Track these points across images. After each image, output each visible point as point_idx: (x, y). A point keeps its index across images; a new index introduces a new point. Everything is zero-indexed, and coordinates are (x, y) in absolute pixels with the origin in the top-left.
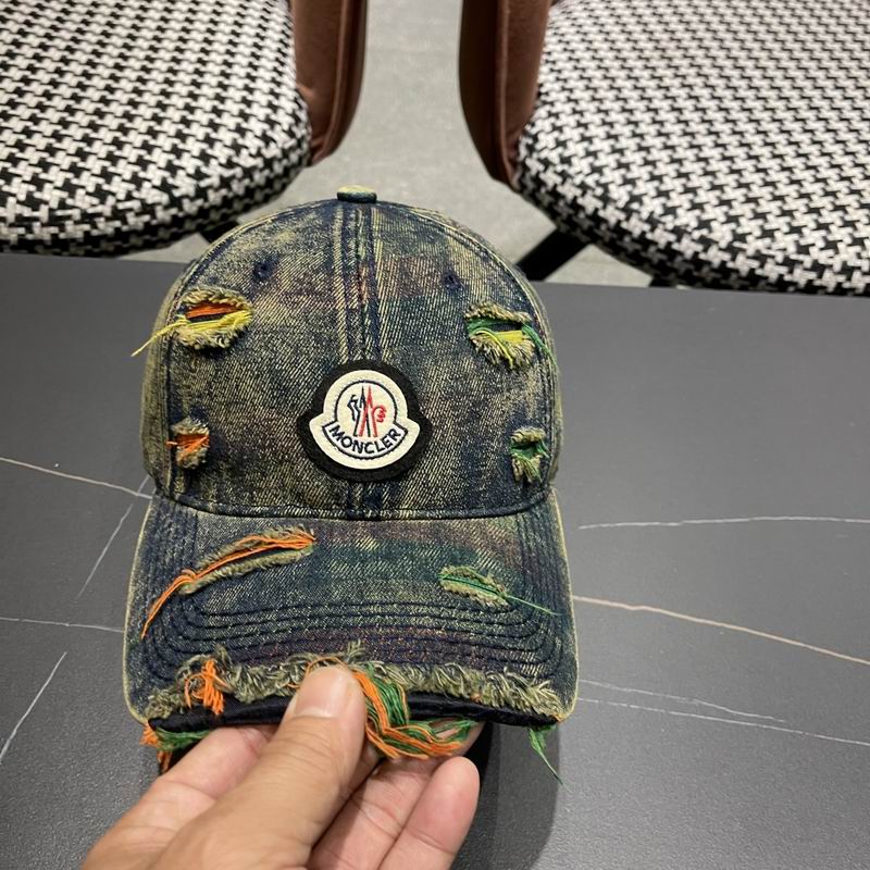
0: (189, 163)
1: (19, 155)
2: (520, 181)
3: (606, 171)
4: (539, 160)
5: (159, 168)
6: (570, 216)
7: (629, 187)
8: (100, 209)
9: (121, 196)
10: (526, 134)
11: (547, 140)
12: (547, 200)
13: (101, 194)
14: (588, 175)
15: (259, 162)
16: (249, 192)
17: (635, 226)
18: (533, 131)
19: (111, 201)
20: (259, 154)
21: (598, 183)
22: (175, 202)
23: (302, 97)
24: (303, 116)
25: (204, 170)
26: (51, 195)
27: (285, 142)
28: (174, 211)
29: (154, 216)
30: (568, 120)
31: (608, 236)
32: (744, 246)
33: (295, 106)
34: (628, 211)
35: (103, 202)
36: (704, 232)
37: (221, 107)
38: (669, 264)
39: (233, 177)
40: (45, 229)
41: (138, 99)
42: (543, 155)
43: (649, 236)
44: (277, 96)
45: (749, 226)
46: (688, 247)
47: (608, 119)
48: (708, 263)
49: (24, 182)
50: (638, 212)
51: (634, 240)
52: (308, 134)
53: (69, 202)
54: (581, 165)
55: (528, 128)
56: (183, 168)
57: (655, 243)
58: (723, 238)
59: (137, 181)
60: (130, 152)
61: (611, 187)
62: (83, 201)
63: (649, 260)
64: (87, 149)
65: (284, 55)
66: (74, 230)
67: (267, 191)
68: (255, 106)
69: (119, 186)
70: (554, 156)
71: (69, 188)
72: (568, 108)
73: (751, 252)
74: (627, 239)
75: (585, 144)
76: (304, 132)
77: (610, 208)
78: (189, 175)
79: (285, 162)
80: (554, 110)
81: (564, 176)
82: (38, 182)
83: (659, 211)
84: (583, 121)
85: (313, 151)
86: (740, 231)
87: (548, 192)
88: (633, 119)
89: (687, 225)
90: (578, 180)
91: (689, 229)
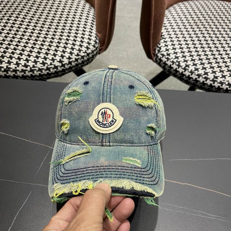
0: (67, 55)
1: (23, 53)
2: (156, 59)
3: (179, 58)
4: (161, 54)
5: (59, 56)
6: (169, 70)
7: (185, 63)
8: (43, 67)
9: (49, 64)
10: (158, 47)
11: (163, 49)
12: (163, 65)
13: (44, 63)
14: (174, 59)
15: (86, 54)
16: (83, 62)
17: (187, 73)
18: (160, 46)
19: (46, 65)
20: (86, 52)
21: (177, 61)
22: (63, 65)
23: (97, 36)
24: (98, 41)
25: (71, 57)
26: (31, 64)
27: (93, 49)
28: (63, 68)
29: (57, 69)
30: (169, 43)
31: (179, 76)
32: (217, 80)
33: (96, 39)
34: (185, 69)
35: (44, 66)
36: (206, 76)
37: (76, 39)
38: (196, 84)
39: (79, 58)
40: (29, 73)
41: (54, 37)
42: (162, 53)
43: (191, 76)
44: (91, 36)
45: (219, 74)
46: (201, 79)
47: (180, 43)
48: (207, 84)
49: (24, 60)
50: (188, 70)
51: (186, 77)
52: (99, 46)
53: (35, 66)
54: (172, 56)
55: (158, 45)
56: (65, 56)
57: (192, 78)
58: (211, 77)
59: (53, 60)
60: (52, 52)
61: (181, 62)
62: (39, 65)
63: (190, 83)
64: (40, 51)
65: (93, 24)
66: (36, 73)
67: (88, 62)
68: (85, 39)
69: (48, 61)
70: (165, 53)
71: (35, 62)
72: (169, 40)
73: (219, 81)
74: (184, 77)
75: (174, 50)
76: (98, 45)
77: (180, 68)
78: (67, 58)
79: (92, 54)
80: (166, 40)
81: (168, 59)
82: (27, 60)
83: (194, 69)
84: (173, 43)
85: (100, 50)
86: (216, 75)
87: (163, 63)
88: (187, 43)
89: (201, 74)
90: (171, 60)
91: (202, 75)
